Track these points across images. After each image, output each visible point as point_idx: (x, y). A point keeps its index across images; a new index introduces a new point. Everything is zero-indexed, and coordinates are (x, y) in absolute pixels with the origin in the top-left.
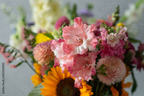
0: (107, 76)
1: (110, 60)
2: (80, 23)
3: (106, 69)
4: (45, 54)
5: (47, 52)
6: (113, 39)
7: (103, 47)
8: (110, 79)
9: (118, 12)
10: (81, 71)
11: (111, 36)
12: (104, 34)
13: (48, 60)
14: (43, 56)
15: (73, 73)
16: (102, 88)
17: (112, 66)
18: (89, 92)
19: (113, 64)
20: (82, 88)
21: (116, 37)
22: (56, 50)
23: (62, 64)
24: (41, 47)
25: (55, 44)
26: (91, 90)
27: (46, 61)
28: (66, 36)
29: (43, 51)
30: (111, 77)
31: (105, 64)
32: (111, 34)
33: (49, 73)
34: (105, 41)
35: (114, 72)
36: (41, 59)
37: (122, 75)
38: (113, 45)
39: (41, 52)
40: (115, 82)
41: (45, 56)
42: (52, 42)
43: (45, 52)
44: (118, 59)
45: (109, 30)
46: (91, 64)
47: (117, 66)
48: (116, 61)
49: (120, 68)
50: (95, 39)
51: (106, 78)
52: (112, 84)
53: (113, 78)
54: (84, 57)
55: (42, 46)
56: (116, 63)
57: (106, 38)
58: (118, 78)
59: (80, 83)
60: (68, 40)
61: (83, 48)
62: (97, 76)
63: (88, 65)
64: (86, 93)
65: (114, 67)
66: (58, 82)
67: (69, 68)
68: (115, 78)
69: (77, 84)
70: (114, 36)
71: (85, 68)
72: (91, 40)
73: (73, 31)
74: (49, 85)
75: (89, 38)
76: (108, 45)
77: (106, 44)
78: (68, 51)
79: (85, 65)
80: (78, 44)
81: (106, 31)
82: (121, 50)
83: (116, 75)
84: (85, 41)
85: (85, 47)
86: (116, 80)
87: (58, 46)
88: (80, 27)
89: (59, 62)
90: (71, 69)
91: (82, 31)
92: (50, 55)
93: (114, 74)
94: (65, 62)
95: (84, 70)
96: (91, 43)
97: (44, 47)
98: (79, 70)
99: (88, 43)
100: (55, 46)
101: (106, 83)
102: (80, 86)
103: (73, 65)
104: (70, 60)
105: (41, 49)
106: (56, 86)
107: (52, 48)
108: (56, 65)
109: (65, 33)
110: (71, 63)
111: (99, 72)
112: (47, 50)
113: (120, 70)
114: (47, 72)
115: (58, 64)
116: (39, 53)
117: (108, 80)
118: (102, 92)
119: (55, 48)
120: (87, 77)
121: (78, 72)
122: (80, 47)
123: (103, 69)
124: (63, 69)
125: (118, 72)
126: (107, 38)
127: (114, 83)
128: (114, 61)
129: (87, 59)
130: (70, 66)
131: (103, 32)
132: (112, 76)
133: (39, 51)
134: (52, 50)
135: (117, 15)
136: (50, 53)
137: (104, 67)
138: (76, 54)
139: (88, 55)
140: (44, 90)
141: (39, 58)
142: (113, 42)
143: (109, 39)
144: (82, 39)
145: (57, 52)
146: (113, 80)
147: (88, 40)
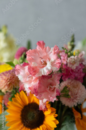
0: (70, 98)
1: (72, 83)
2: (43, 46)
3: (69, 91)
4: (9, 81)
5: (10, 80)
6: (74, 61)
7: (65, 70)
8: (73, 101)
9: (73, 41)
10: (45, 93)
11: (71, 59)
12: (64, 58)
13: (12, 87)
14: (7, 83)
15: (38, 95)
16: (64, 112)
17: (74, 88)
18: (53, 114)
19: (74, 87)
20: (47, 110)
21: (76, 59)
22: (20, 75)
23: (27, 88)
24: (4, 75)
25: (19, 69)
26: (55, 112)
27: (9, 88)
28: (31, 59)
29: (7, 79)
30: (73, 99)
31: (68, 86)
32: (71, 57)
33: (13, 99)
34: (65, 65)
35: (76, 93)
36: (5, 87)
37: (83, 96)
38: (74, 67)
39: (5, 79)
40: (77, 103)
41: (8, 83)
42: (16, 67)
43: (8, 79)
44: (78, 82)
45: (69, 54)
46: (55, 85)
47: (78, 88)
48: (76, 83)
49: (81, 90)
50: (58, 60)
51: (68, 100)
52: (74, 106)
53: (75, 100)
54: (48, 79)
55: (6, 74)
56: (77, 86)
57: (66, 61)
58: (80, 100)
59: (44, 105)
60: (33, 63)
61: (47, 69)
62: (60, 99)
63: (52, 87)
64: (51, 115)
65: (76, 89)
66: (22, 107)
67: (35, 90)
68: (77, 99)
69: (41, 107)
70: (74, 59)
71: (49, 89)
72: (54, 61)
73: (36, 54)
74: (14, 111)
75: (52, 59)
76: (69, 68)
77: (67, 67)
78: (34, 73)
79: (50, 86)
80: (42, 66)
81: (66, 55)
82: (81, 73)
83: (78, 97)
84: (49, 62)
85: (50, 68)
86: (78, 102)
87: (22, 70)
88: (43, 49)
89: (24, 86)
90: (37, 91)
91: (46, 53)
92: (13, 82)
93: (76, 96)
94: (30, 86)
95: (49, 92)
96: (55, 63)
97: (7, 75)
98: (43, 92)
99: (52, 64)
100: (20, 71)
101: (69, 105)
102: (44, 109)
103: (38, 87)
104: (35, 82)
105: (4, 77)
106: (20, 112)
107: (16, 73)
108: (21, 89)
109: (29, 56)
110: (37, 85)
111: (62, 95)
112: (11, 78)
113: (81, 92)
114: (11, 99)
115: (23, 88)
116: (2, 81)
117: (70, 101)
118: (64, 115)
119: (19, 73)
120: (52, 98)
121: (43, 94)
122: (45, 69)
123: (66, 90)
124: (28, 91)
125: (79, 94)
126: (68, 61)
127: (76, 105)
128: (75, 84)
129: (51, 81)
130: (36, 88)
131: (63, 56)
132: (74, 97)
133: (3, 79)
134: (16, 75)
135: (72, 43)
136: (13, 80)
137: (68, 88)
138: (41, 75)
139: (52, 77)
140: (9, 116)
141: (2, 85)
142: (73, 65)
143: (70, 62)
144: (46, 61)
145: (22, 77)
146: (75, 102)
147: (52, 61)
